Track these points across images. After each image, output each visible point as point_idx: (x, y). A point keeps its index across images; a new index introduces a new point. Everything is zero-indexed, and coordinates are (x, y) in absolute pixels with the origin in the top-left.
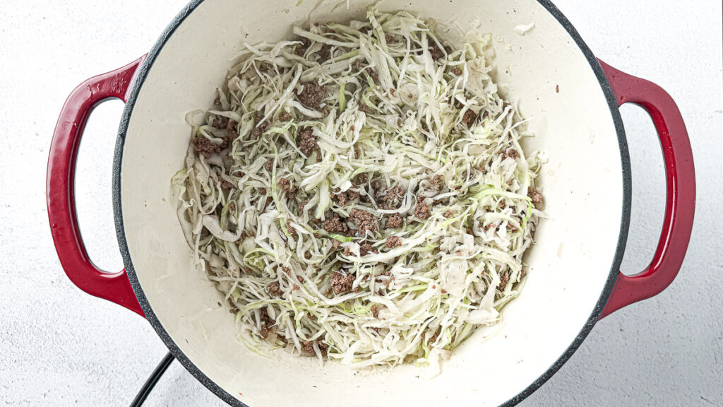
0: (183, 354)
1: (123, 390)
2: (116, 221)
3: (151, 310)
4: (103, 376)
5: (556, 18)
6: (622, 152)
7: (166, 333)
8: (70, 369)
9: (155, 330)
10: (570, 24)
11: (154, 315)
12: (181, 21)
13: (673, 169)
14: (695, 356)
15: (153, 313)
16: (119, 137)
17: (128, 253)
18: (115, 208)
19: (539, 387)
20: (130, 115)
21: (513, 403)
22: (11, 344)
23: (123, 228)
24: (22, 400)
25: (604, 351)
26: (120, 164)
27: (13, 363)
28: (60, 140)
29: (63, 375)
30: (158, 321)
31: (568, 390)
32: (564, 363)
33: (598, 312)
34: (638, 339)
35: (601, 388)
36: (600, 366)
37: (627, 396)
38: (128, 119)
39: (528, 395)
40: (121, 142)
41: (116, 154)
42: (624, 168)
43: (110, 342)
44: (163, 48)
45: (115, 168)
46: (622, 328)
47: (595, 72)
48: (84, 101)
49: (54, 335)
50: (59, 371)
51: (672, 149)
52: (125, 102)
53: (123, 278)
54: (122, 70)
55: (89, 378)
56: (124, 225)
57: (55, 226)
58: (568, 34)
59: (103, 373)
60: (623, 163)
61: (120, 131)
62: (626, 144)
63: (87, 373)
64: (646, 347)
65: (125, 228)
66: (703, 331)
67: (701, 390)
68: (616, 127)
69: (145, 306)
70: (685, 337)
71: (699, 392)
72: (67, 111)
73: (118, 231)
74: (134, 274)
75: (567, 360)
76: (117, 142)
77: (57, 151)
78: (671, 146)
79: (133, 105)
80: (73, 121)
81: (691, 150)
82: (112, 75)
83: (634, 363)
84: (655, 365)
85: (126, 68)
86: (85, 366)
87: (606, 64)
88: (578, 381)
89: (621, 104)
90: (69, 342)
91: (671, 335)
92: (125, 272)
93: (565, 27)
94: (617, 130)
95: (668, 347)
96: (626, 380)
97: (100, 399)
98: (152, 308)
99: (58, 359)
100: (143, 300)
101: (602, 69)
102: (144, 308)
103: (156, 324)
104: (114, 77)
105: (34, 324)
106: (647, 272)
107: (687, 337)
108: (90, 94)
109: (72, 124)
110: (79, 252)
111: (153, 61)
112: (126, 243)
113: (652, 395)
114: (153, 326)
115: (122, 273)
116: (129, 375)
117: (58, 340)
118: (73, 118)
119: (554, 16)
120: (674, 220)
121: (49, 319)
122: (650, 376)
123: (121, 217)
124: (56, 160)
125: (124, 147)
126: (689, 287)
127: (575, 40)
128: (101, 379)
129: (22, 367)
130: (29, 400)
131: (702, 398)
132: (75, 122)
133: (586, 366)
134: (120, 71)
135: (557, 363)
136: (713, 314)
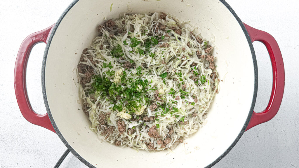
0: (72, 148)
1: (50, 162)
2: (43, 93)
3: (58, 130)
4: (42, 156)
5: (226, 6)
6: (254, 61)
7: (64, 139)
8: (28, 153)
9: (60, 138)
10: (231, 8)
11: (60, 132)
12: (69, 10)
13: (275, 68)
14: (289, 148)
15: (59, 131)
16: (44, 58)
17: (48, 106)
18: (43, 88)
19: (221, 160)
20: (48, 49)
21: (210, 166)
22: (3, 143)
23: (46, 96)
24: (8, 166)
25: (251, 146)
26: (45, 69)
27: (4, 150)
28: (19, 60)
29: (25, 155)
30: (61, 135)
31: (236, 162)
32: (231, 149)
33: (245, 128)
34: (265, 140)
35: (249, 161)
36: (249, 152)
37: (260, 164)
38: (48, 51)
39: (216, 163)
40: (45, 60)
41: (43, 65)
42: (255, 68)
43: (45, 142)
44: (62, 21)
45: (42, 71)
46: (258, 136)
47: (242, 28)
48: (29, 43)
49: (21, 139)
50: (23, 154)
51: (275, 60)
52: (46, 43)
53: (47, 117)
54: (45, 30)
55: (36, 157)
56: (47, 95)
57: (18, 96)
58: (231, 13)
59: (42, 155)
60: (254, 66)
61: (44, 55)
62: (255, 58)
63: (35, 154)
64: (268, 144)
65: (47, 96)
66: (292, 137)
67: (291, 162)
68: (251, 51)
69: (56, 128)
70: (285, 140)
71: (290, 162)
72: (22, 48)
73: (44, 97)
74: (51, 115)
75: (232, 148)
76: (43, 60)
77: (18, 64)
78: (274, 58)
79: (49, 45)
80: (25, 52)
81: (283, 60)
82: (40, 32)
83: (263, 151)
84: (272, 151)
85: (47, 29)
86: (34, 152)
87: (247, 25)
88: (240, 158)
89: (253, 41)
90: (28, 142)
91: (279, 139)
92: (47, 114)
93: (229, 10)
94: (251, 52)
95: (277, 144)
96: (260, 158)
97: (40, 165)
98: (59, 129)
99: (23, 148)
100: (55, 126)
101: (245, 27)
102: (55, 129)
103: (60, 136)
104: (42, 33)
105: (13, 134)
106: (265, 111)
107: (286, 139)
108: (32, 41)
109: (24, 53)
110: (28, 106)
111: (58, 27)
112: (47, 102)
113: (270, 164)
114: (59, 137)
115: (46, 115)
116: (52, 156)
117: (23, 141)
118: (25, 51)
119: (225, 5)
120: (276, 89)
121: (19, 132)
122: (270, 156)
123: (45, 92)
124: (18, 68)
125: (46, 62)
126: (286, 119)
127: (233, 15)
128: (41, 157)
129: (8, 152)
130: (11, 166)
131: (292, 165)
132: (26, 52)
133: (243, 152)
134: (44, 31)
135: (228, 150)
136: (296, 130)
